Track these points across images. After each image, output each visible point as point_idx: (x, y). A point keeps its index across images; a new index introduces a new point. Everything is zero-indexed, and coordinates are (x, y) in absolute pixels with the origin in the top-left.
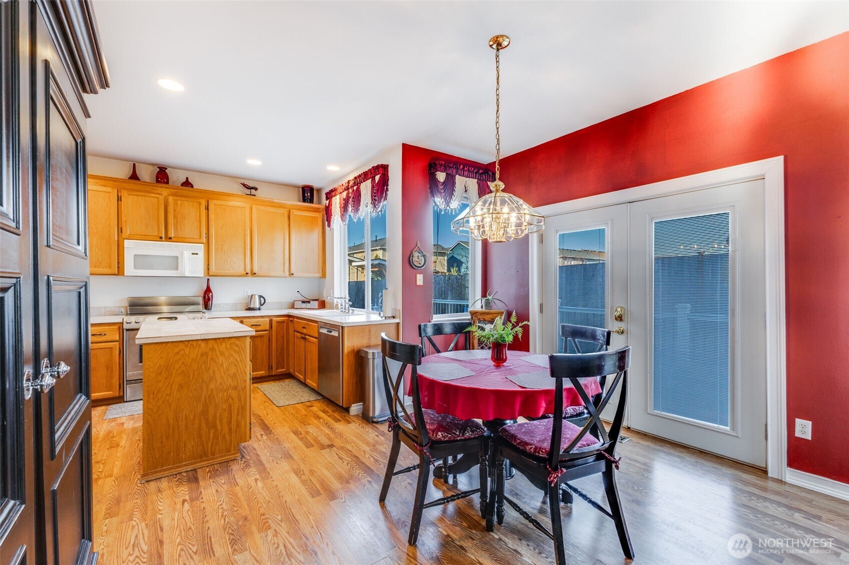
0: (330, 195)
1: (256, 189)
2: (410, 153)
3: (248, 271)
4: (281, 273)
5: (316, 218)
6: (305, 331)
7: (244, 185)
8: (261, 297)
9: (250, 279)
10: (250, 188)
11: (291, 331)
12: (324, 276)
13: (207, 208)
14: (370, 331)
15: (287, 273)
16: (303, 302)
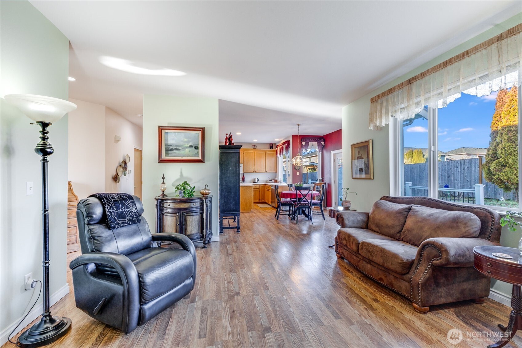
0: (277, 146)
1: (256, 146)
2: (295, 137)
3: (254, 171)
4: (263, 172)
5: (274, 153)
6: (268, 188)
7: (253, 145)
8: (257, 179)
9: (255, 173)
10: (255, 146)
11: (266, 189)
12: (276, 172)
13: (244, 153)
14: (283, 188)
15: (265, 172)
16: (270, 180)
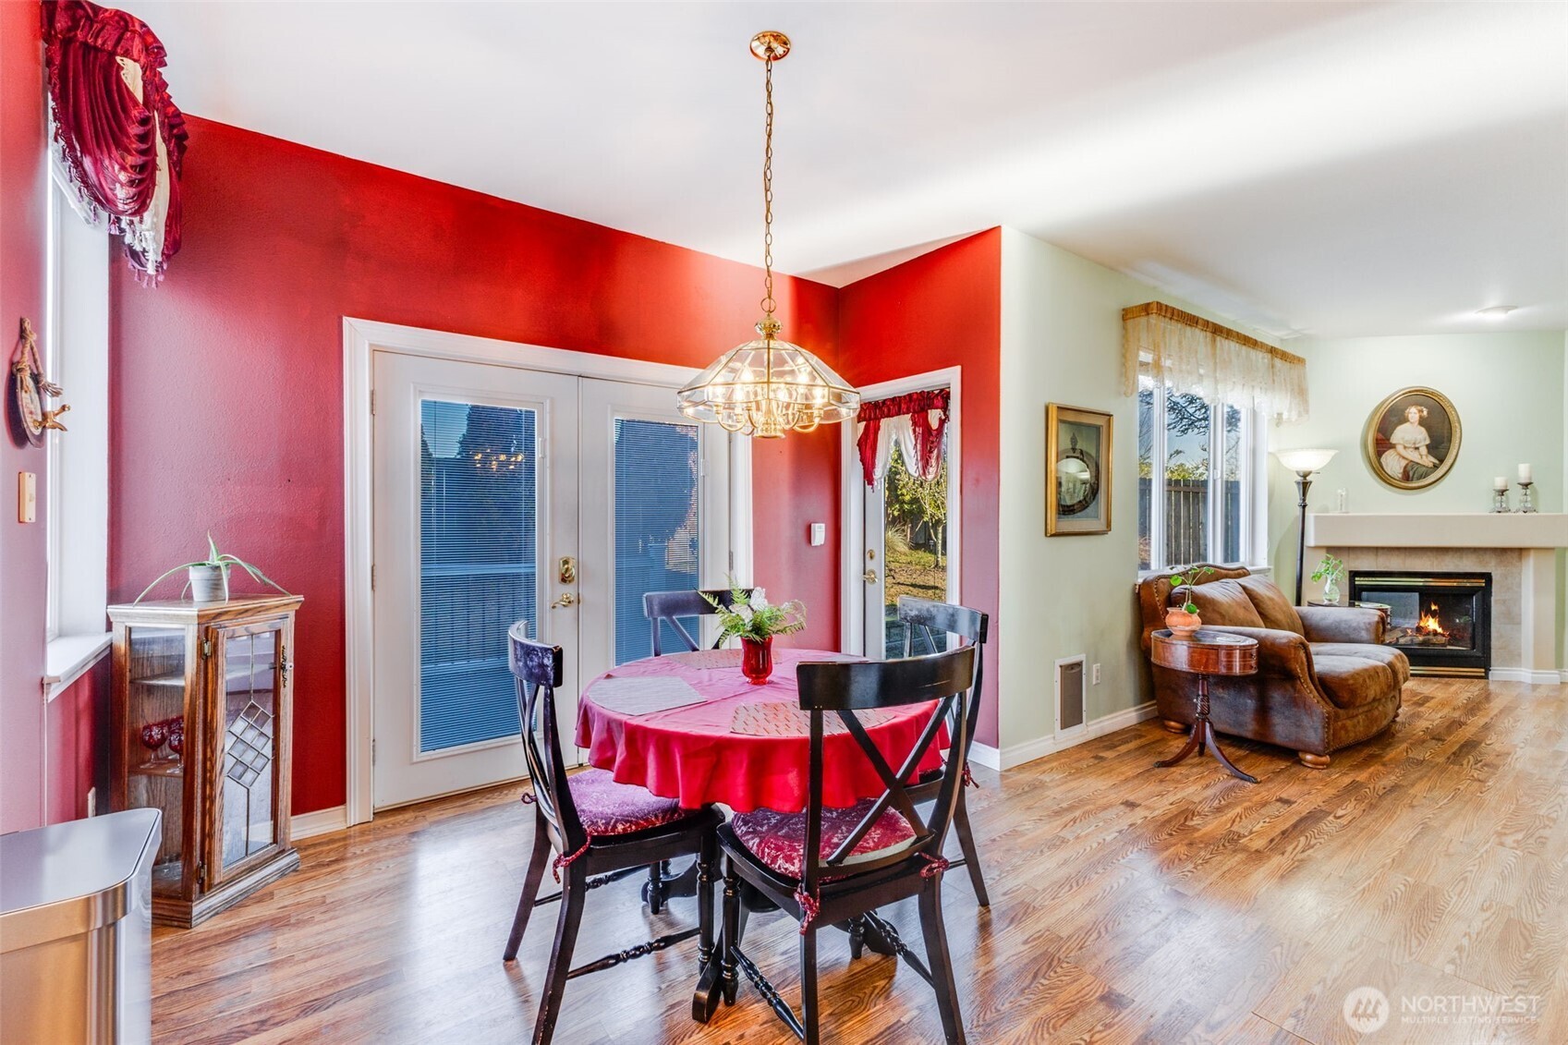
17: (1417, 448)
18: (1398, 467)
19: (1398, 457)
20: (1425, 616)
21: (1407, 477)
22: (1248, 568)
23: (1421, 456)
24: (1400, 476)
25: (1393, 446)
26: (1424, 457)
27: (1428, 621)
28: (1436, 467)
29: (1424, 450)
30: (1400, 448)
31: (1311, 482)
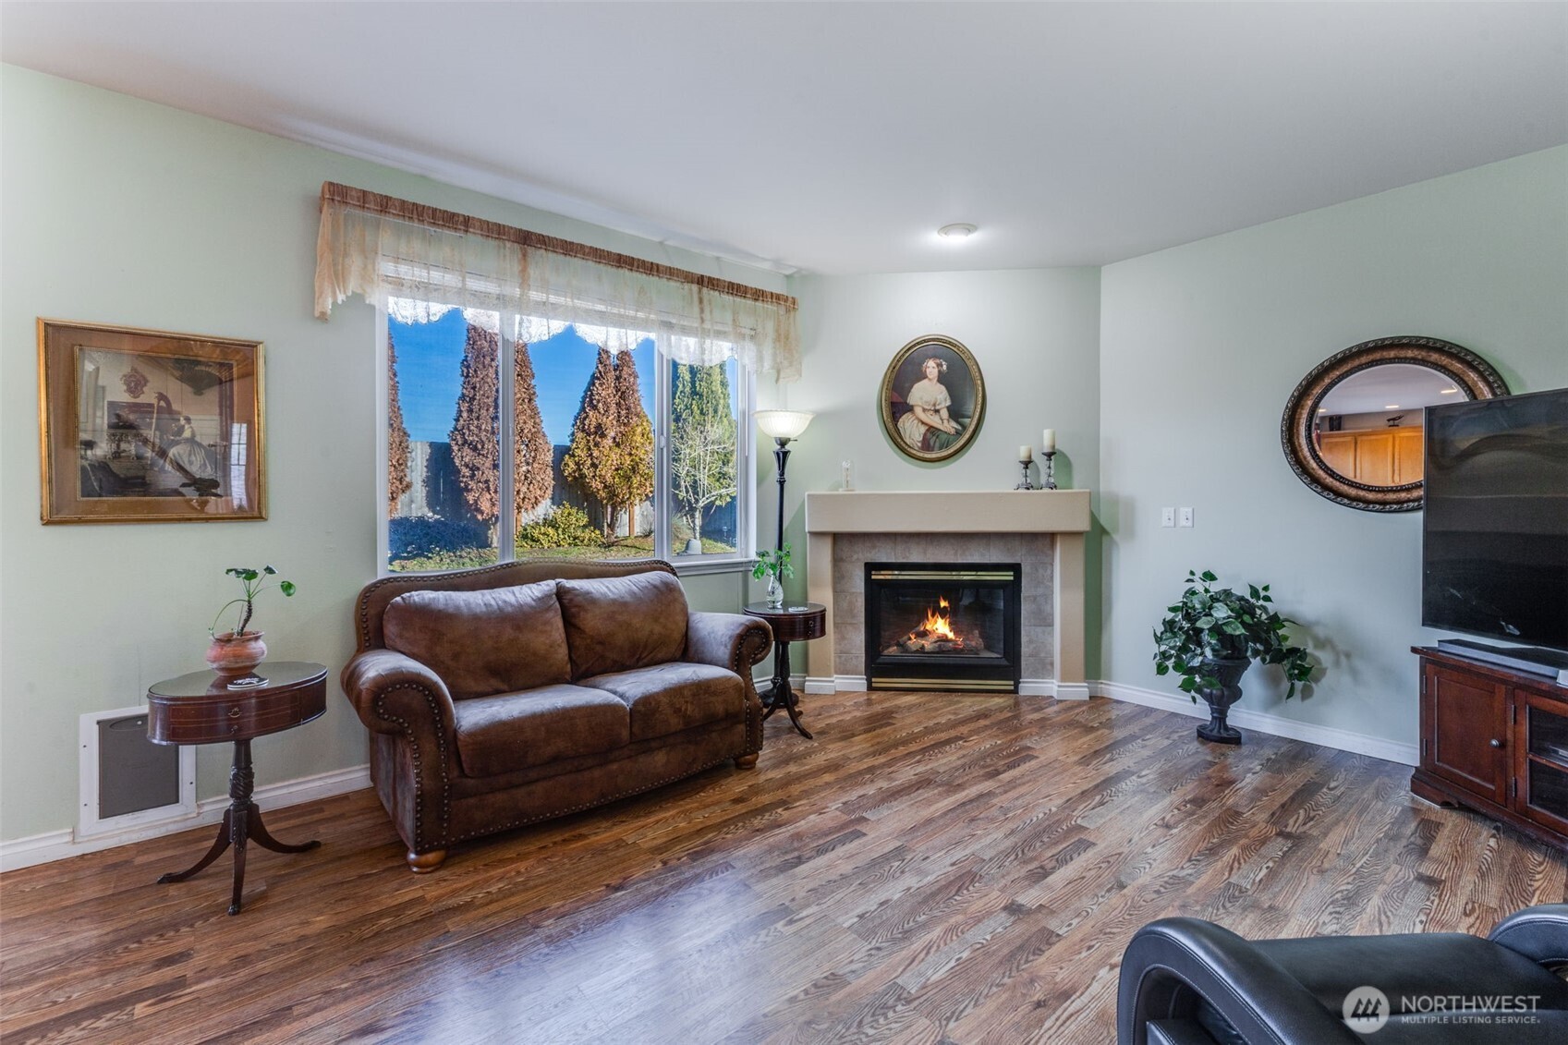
17: (937, 411)
18: (917, 436)
19: (916, 422)
20: (933, 616)
21: (926, 445)
22: (672, 564)
23: (942, 420)
24: (919, 445)
25: (910, 409)
26: (945, 422)
27: (936, 622)
28: (958, 434)
29: (945, 413)
30: (918, 411)
31: (789, 451)
